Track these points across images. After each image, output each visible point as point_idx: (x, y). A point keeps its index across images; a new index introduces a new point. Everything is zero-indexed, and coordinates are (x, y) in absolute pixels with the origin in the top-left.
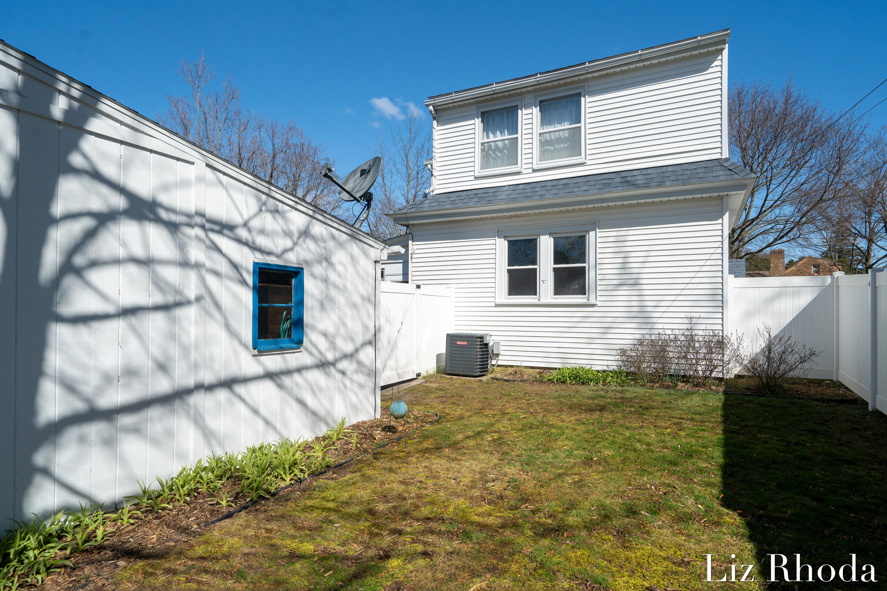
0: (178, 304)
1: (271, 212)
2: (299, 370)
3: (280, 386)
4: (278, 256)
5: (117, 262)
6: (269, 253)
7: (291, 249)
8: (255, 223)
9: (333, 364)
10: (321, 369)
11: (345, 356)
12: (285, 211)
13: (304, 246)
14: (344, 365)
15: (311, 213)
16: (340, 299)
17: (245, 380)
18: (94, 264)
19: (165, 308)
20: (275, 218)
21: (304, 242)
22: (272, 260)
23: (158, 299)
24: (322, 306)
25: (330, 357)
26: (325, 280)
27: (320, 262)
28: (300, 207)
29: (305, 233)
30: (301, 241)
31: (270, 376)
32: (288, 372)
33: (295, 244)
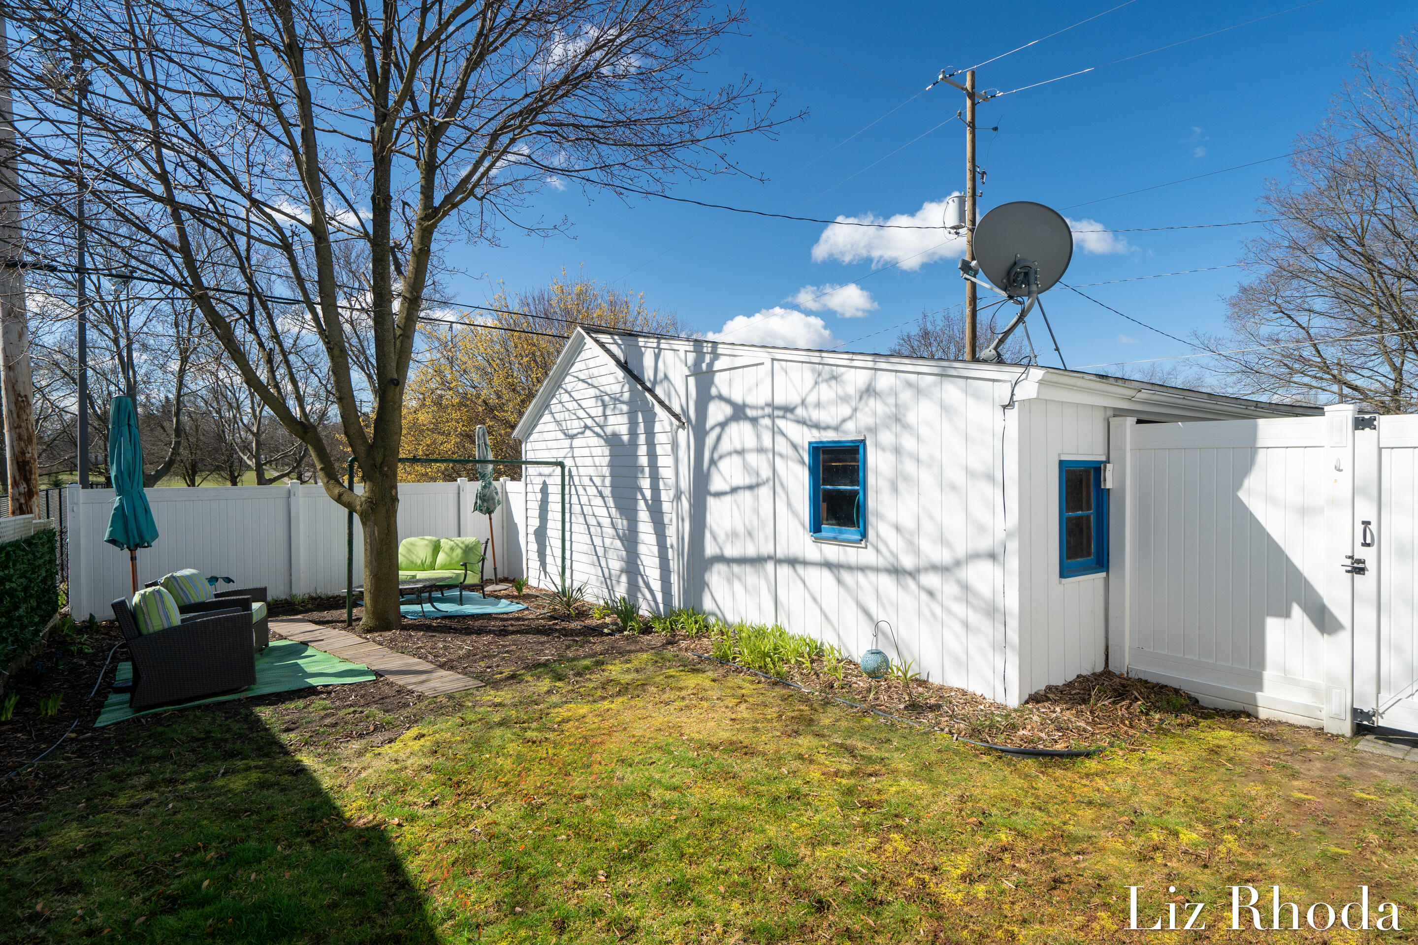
0: (758, 485)
1: (827, 381)
2: (862, 569)
3: (839, 581)
4: (836, 429)
5: (730, 454)
6: (827, 428)
7: (850, 418)
8: (812, 399)
9: (913, 574)
10: (894, 576)
11: (934, 568)
12: (842, 374)
13: (867, 409)
14: (931, 580)
15: (870, 365)
16: (926, 478)
17: (805, 563)
18: (721, 457)
19: (751, 488)
20: (830, 386)
21: (867, 404)
22: (829, 436)
23: (748, 480)
24: (895, 488)
25: (907, 562)
26: (897, 451)
27: (887, 427)
28: (855, 363)
29: (869, 391)
30: (861, 406)
31: (828, 565)
32: (850, 568)
33: (855, 410)
